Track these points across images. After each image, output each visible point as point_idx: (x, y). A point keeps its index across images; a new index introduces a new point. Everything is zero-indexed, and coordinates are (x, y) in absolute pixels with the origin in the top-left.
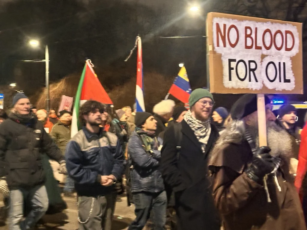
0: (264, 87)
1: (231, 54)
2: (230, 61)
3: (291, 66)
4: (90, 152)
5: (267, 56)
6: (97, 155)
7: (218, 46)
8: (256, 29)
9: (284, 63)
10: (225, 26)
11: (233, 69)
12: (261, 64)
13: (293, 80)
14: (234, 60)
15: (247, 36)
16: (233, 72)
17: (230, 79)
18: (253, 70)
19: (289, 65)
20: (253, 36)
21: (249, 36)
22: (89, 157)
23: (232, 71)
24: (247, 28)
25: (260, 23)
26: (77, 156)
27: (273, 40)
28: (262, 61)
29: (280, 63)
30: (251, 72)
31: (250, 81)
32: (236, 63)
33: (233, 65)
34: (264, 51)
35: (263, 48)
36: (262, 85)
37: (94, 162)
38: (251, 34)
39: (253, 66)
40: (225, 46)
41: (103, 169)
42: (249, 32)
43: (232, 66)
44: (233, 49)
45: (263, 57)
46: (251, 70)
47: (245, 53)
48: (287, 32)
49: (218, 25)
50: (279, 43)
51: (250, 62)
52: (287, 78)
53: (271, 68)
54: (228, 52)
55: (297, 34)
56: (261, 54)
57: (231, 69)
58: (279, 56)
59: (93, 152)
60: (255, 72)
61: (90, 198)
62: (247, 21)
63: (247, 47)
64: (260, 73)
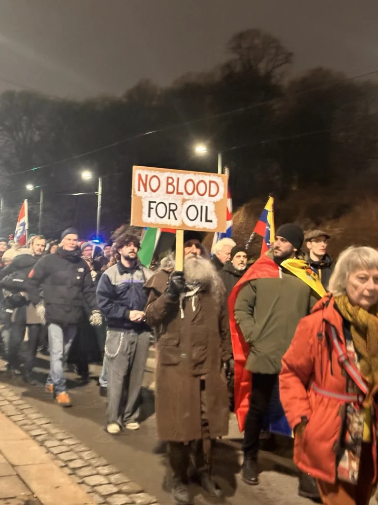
0: (183, 224)
1: (151, 197)
2: (150, 202)
3: (214, 209)
4: (122, 286)
5: (188, 200)
6: (127, 290)
7: (139, 190)
8: (178, 179)
9: (207, 207)
10: (147, 176)
11: (153, 208)
12: (182, 206)
13: (215, 220)
14: (155, 202)
15: (168, 184)
16: (153, 211)
17: (149, 216)
18: (173, 211)
19: (211, 208)
20: (175, 184)
21: (171, 184)
22: (119, 292)
23: (151, 210)
24: (168, 178)
25: (182, 174)
26: (107, 290)
27: (196, 188)
28: (183, 204)
29: (202, 207)
30: (171, 212)
31: (169, 218)
32: (156, 204)
33: (153, 205)
34: (186, 196)
35: (185, 194)
36: (181, 223)
37: (124, 297)
38: (173, 182)
39: (173, 207)
40: (146, 190)
41: (133, 305)
42: (170, 181)
43: (151, 207)
44: (153, 194)
45: (184, 201)
46: (170, 210)
47: (166, 197)
48: (211, 182)
49: (140, 176)
50: (202, 191)
51: (170, 204)
52: (208, 219)
53: (192, 209)
54: (149, 195)
55: (223, 184)
56: (182, 198)
57: (150, 208)
58: (202, 200)
59: (124, 286)
60: (175, 212)
61: (119, 333)
62: (169, 173)
63: (168, 192)
64: (181, 213)
